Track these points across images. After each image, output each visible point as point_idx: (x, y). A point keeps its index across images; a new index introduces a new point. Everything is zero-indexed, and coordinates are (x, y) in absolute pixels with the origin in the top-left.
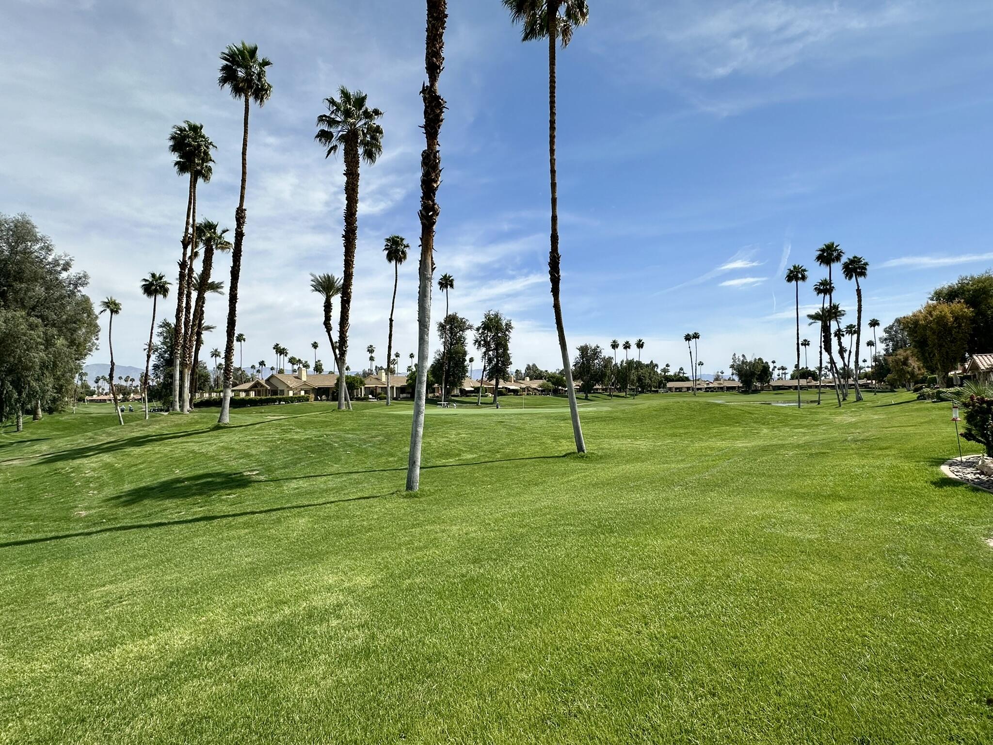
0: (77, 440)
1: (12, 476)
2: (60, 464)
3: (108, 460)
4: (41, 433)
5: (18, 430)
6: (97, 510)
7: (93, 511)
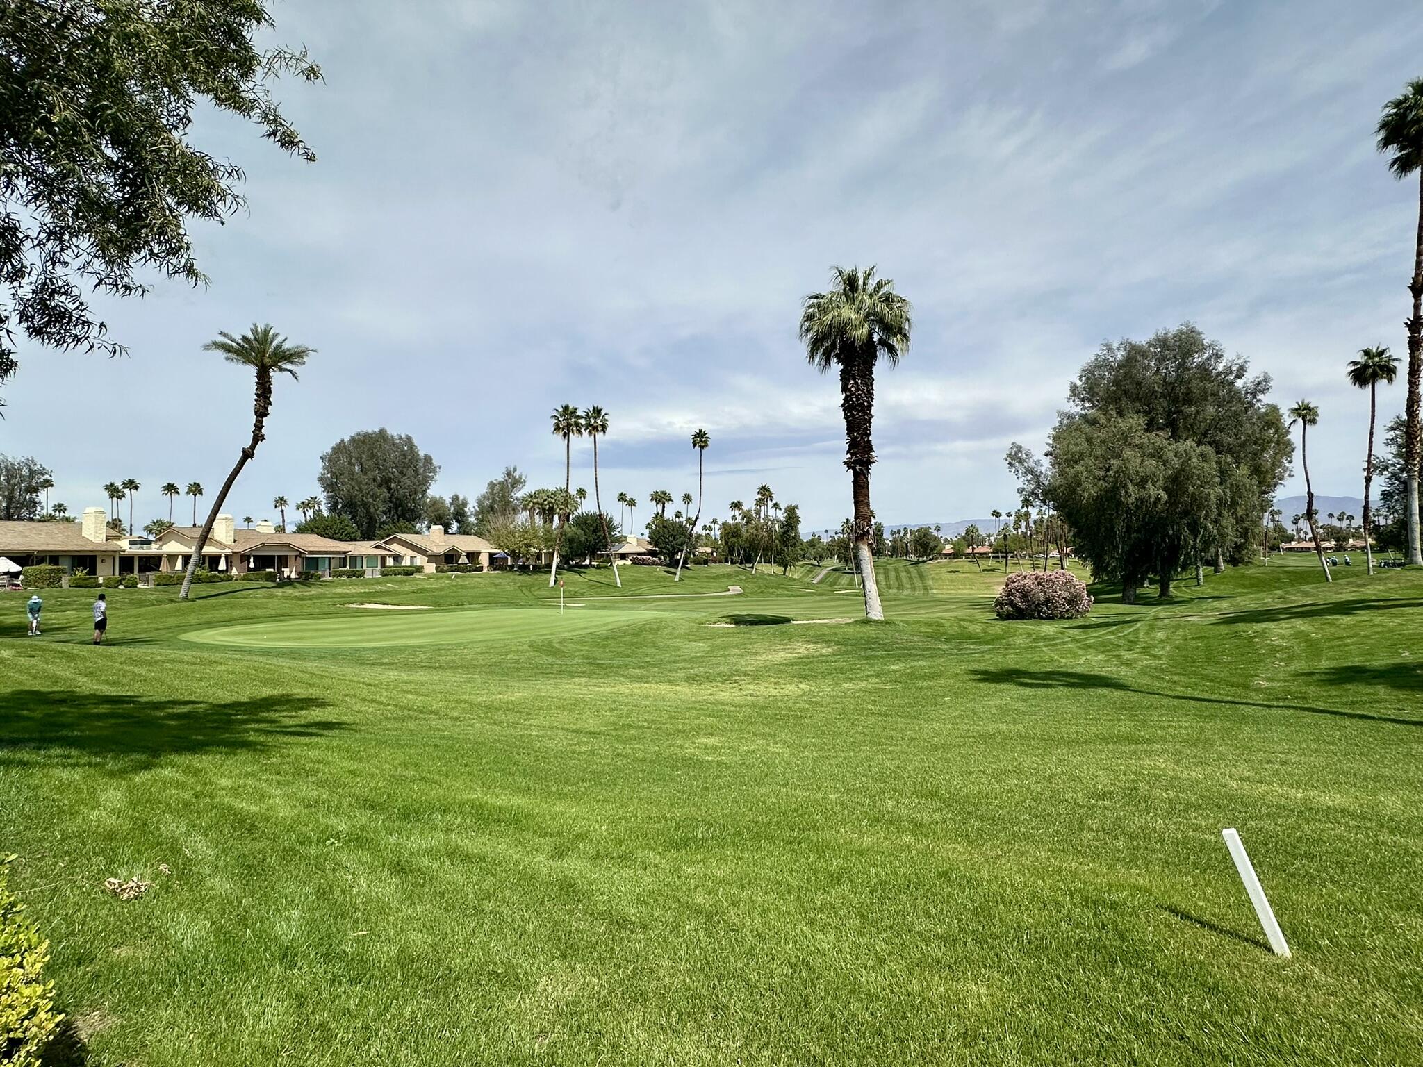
0: (1263, 599)
1: (1191, 634)
2: (1241, 626)
3: (1302, 628)
4: (1224, 589)
5: (1199, 584)
6: (1282, 684)
7: (1276, 684)
